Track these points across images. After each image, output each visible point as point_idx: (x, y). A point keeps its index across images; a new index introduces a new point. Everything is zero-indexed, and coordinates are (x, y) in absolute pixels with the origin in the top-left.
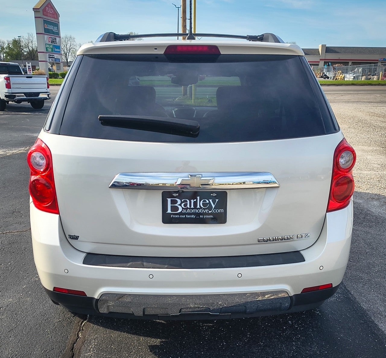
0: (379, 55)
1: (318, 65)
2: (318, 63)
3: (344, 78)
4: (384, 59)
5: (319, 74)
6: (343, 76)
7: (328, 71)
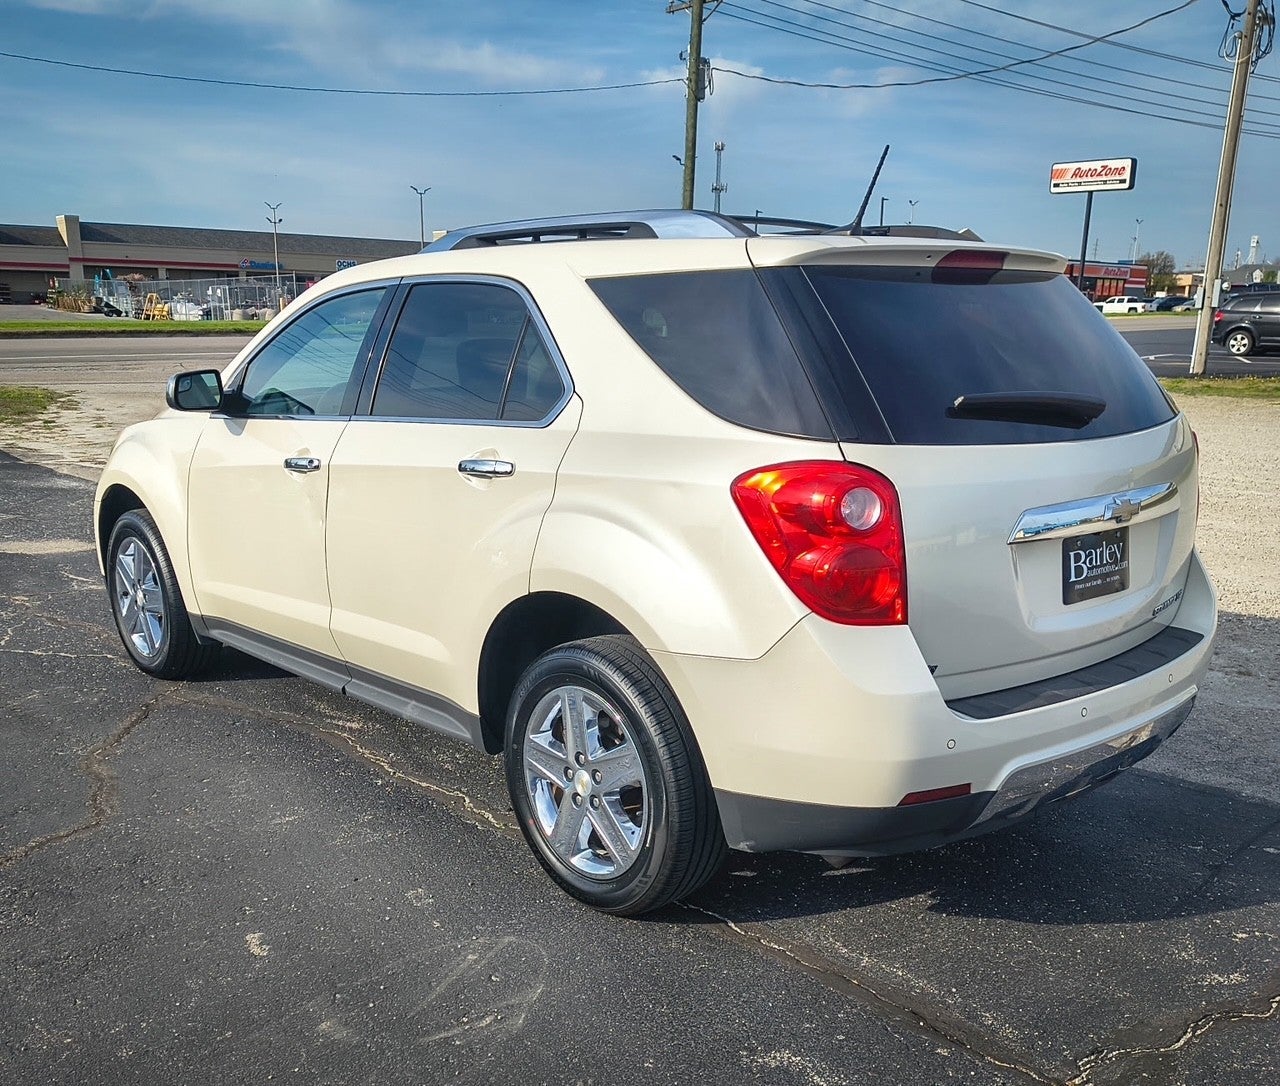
0: (235, 253)
1: (66, 275)
2: (66, 270)
3: (170, 313)
4: (251, 262)
5: (84, 302)
6: (166, 309)
7: (111, 294)
